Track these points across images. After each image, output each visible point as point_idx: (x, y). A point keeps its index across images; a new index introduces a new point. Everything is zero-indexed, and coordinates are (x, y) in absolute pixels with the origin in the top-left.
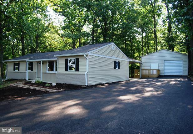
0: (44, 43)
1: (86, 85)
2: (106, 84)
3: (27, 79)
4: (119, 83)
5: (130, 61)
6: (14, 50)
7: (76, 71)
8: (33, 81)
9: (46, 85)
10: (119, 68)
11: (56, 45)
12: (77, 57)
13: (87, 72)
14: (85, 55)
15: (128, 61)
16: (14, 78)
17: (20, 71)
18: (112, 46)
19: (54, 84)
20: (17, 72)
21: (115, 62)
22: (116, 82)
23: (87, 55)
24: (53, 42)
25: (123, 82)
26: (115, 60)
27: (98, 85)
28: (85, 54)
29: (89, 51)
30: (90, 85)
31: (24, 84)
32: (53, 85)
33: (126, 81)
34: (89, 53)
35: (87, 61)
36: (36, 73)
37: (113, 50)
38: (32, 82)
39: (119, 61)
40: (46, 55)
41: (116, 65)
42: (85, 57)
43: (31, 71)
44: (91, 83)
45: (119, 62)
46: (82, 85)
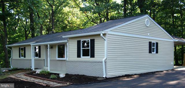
0: (62, 21)
1: (104, 77)
2: (135, 75)
3: (33, 68)
4: (157, 73)
5: (175, 42)
6: (27, 31)
7: (91, 57)
8: (38, 71)
9: (52, 76)
10: (157, 52)
11: (78, 23)
12: (92, 38)
13: (105, 58)
14: (101, 35)
15: (172, 41)
16: (19, 67)
17: (26, 58)
18: (146, 19)
19: (62, 76)
20: (23, 60)
21: (150, 43)
22: (152, 72)
23: (104, 35)
24: (74, 19)
25: (162, 72)
26: (150, 41)
27: (123, 76)
28: (101, 33)
29: (107, 29)
30: (111, 77)
31: (26, 76)
32: (60, 77)
33: (167, 71)
34: (108, 31)
35: (106, 42)
36: (44, 60)
37: (148, 26)
38: (36, 73)
39: (157, 41)
40: (58, 36)
41: (153, 47)
42: (102, 37)
43: (39, 57)
44: (111, 74)
45: (157, 44)
46: (99, 77)
